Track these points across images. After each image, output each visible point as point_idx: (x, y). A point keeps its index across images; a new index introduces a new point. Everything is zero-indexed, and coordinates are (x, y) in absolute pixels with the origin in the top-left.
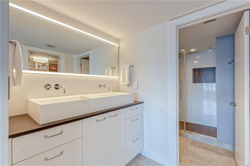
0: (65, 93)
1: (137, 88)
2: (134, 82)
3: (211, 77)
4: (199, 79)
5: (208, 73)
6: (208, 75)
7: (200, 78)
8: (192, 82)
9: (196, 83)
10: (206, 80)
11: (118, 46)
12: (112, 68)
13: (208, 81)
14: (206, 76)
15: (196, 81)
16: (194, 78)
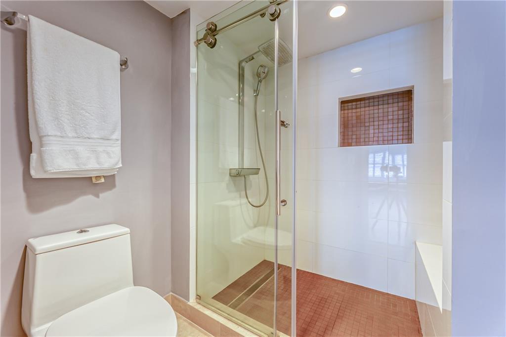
3: (395, 125)
4: (358, 133)
5: (386, 110)
6: (385, 118)
7: (363, 128)
8: (337, 144)
9: (350, 145)
10: (380, 135)
13: (386, 138)
14: (381, 123)
15: (350, 141)
16: (344, 132)
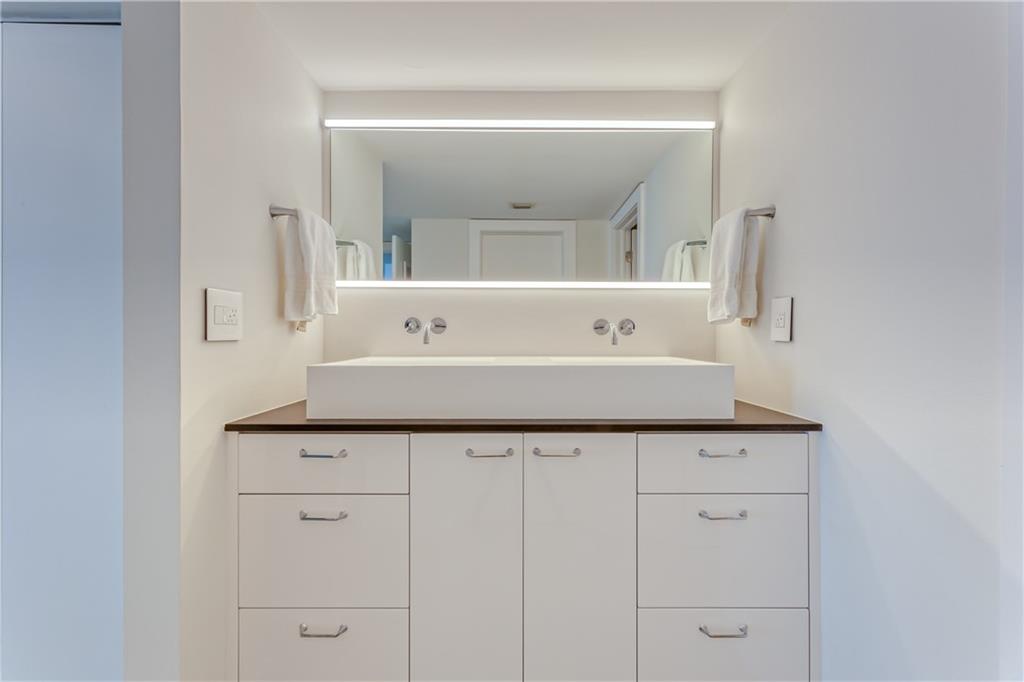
0: (426, 343)
1: (788, 339)
2: (774, 301)
11: (711, 125)
12: (688, 244)
